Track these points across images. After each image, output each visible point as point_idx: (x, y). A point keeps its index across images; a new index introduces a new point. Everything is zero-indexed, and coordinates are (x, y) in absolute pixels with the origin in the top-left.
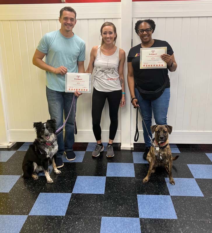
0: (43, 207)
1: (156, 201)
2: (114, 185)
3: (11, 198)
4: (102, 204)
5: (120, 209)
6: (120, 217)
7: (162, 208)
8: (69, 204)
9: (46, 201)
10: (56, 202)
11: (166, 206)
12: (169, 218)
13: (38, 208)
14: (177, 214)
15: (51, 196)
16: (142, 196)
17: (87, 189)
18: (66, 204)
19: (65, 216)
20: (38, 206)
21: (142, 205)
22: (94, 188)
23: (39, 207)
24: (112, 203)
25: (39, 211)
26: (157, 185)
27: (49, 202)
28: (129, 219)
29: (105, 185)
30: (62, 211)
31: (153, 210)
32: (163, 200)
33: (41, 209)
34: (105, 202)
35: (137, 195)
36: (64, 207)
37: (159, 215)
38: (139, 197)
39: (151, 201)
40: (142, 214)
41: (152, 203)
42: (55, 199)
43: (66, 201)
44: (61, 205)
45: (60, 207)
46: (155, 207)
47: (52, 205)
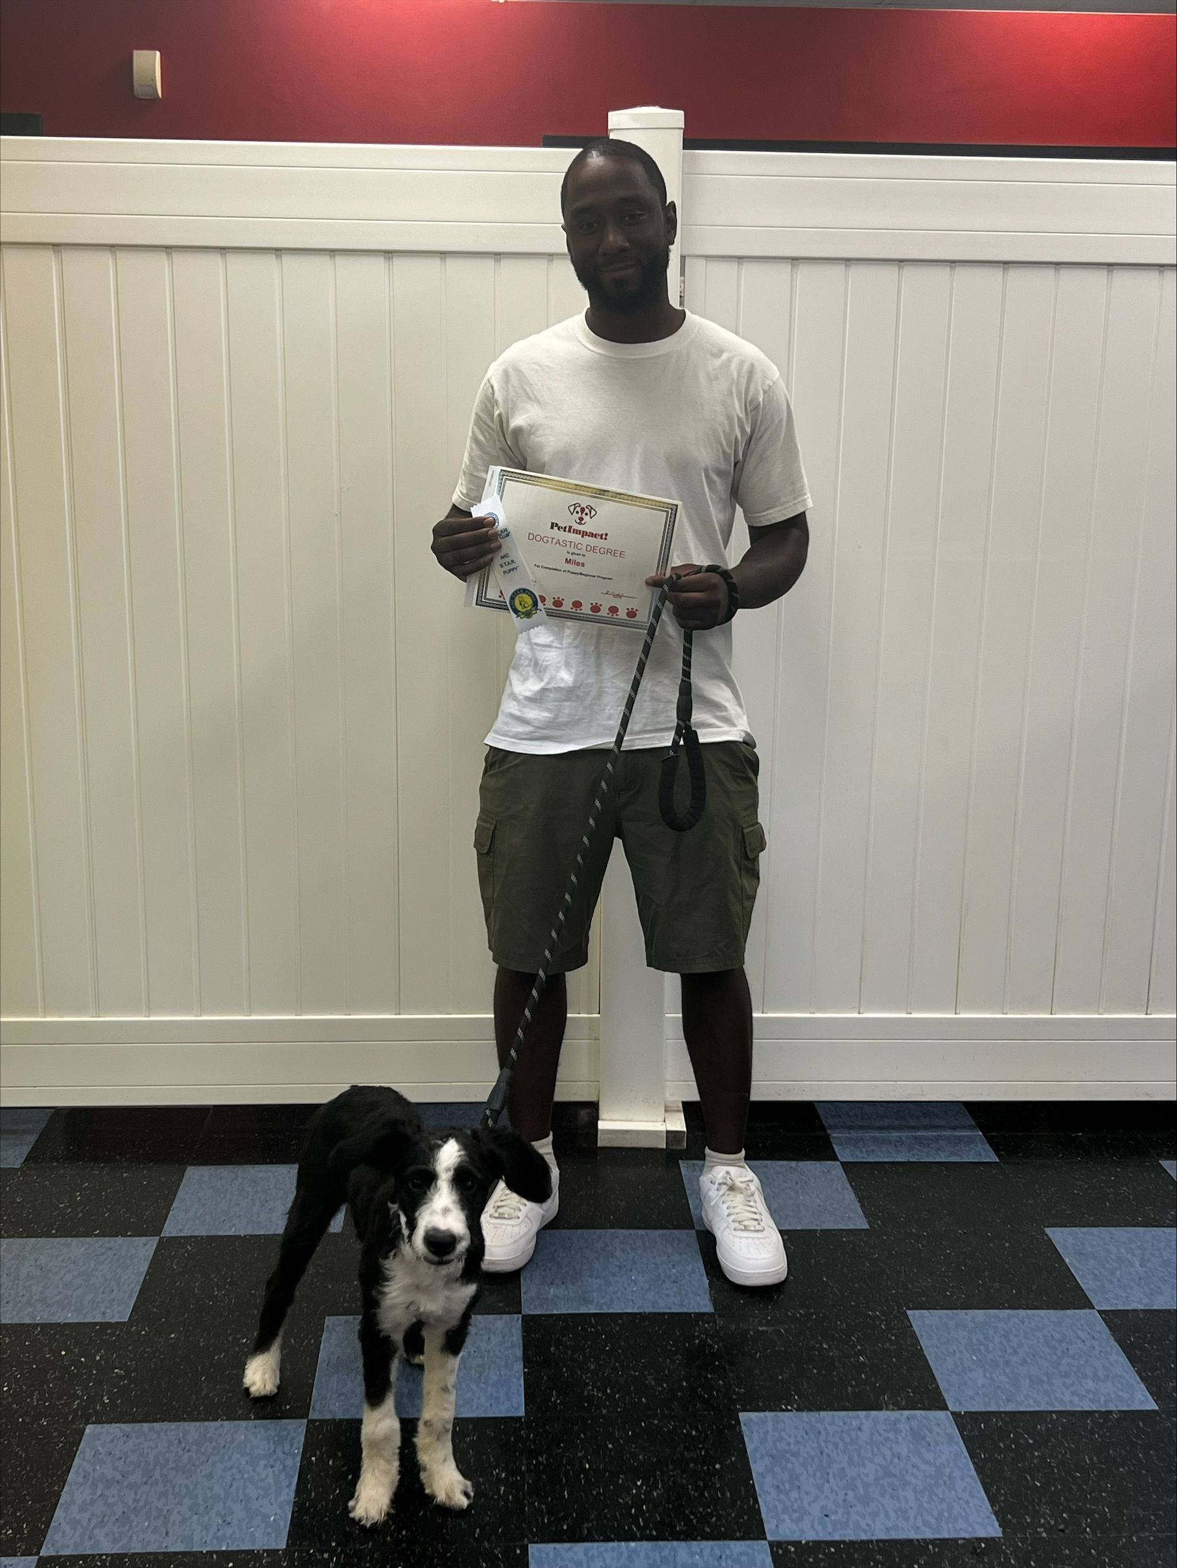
0: (127, 1506)
1: (861, 1442)
2: (585, 1362)
4: (522, 1474)
5: (638, 1495)
6: (645, 1544)
7: (905, 1484)
8: (301, 1482)
9: (139, 1471)
10: (210, 1476)
11: (923, 1467)
12: (952, 1536)
13: (93, 1515)
14: (996, 1513)
15: (170, 1443)
16: (774, 1419)
18: (276, 1480)
19: (288, 1551)
20: (93, 1502)
21: (776, 1469)
23: (99, 1507)
24: (581, 1465)
25: (106, 1530)
26: (861, 1353)
27: (164, 1476)
28: (706, 1553)
29: (519, 1367)
30: (262, 1522)
31: (846, 1494)
32: (904, 1439)
33: (114, 1518)
34: (539, 1462)
35: (741, 1414)
36: (272, 1501)
37: (889, 1520)
38: (752, 1424)
39: (831, 1446)
40: (784, 1521)
41: (838, 1454)
42: (198, 1458)
43: (276, 1469)
44: (246, 1491)
45: (241, 1501)
46: (859, 1476)
47: (183, 1493)
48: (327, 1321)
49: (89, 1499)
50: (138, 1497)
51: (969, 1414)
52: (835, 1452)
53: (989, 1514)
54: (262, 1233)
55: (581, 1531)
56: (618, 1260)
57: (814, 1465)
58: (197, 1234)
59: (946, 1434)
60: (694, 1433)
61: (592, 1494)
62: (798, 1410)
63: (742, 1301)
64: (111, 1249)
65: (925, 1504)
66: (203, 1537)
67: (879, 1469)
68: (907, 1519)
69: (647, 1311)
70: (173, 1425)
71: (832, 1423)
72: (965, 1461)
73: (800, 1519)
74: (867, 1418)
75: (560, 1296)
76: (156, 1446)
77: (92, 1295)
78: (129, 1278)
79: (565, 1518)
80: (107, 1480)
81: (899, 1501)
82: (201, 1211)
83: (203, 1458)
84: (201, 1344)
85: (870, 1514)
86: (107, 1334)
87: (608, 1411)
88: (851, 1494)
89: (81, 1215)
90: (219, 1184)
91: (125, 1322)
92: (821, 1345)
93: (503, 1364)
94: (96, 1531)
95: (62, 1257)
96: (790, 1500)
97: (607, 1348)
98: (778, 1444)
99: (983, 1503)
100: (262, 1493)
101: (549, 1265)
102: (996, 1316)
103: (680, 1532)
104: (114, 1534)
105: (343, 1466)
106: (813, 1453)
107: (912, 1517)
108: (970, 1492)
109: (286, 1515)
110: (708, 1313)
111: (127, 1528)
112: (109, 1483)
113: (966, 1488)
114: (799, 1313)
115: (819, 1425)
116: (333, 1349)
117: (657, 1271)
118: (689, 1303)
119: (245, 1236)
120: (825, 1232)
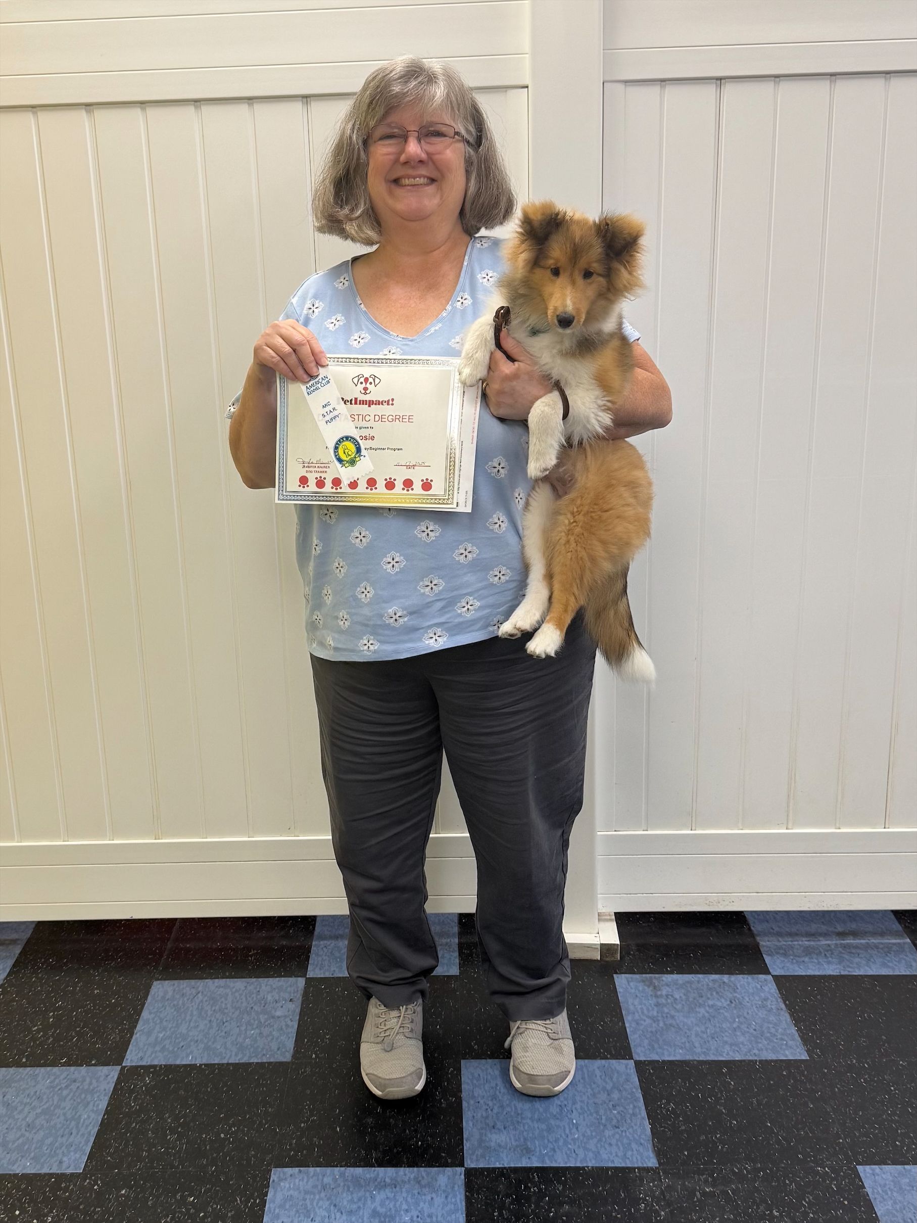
48: (276, 1174)
54: (216, 1062)
58: (156, 1063)
63: (686, 1153)
64: (75, 1081)
69: (590, 1165)
75: (503, 1144)
77: (50, 1140)
78: (89, 1117)
82: (161, 1035)
86: (60, 1189)
89: (51, 1039)
90: (181, 1002)
91: (80, 1174)
95: (27, 1092)
97: (551, 1214)
101: (491, 1104)
110: (652, 1168)
114: (747, 1169)
116: (277, 1211)
117: (597, 1112)
118: (632, 1155)
119: (201, 1065)
120: (765, 1063)
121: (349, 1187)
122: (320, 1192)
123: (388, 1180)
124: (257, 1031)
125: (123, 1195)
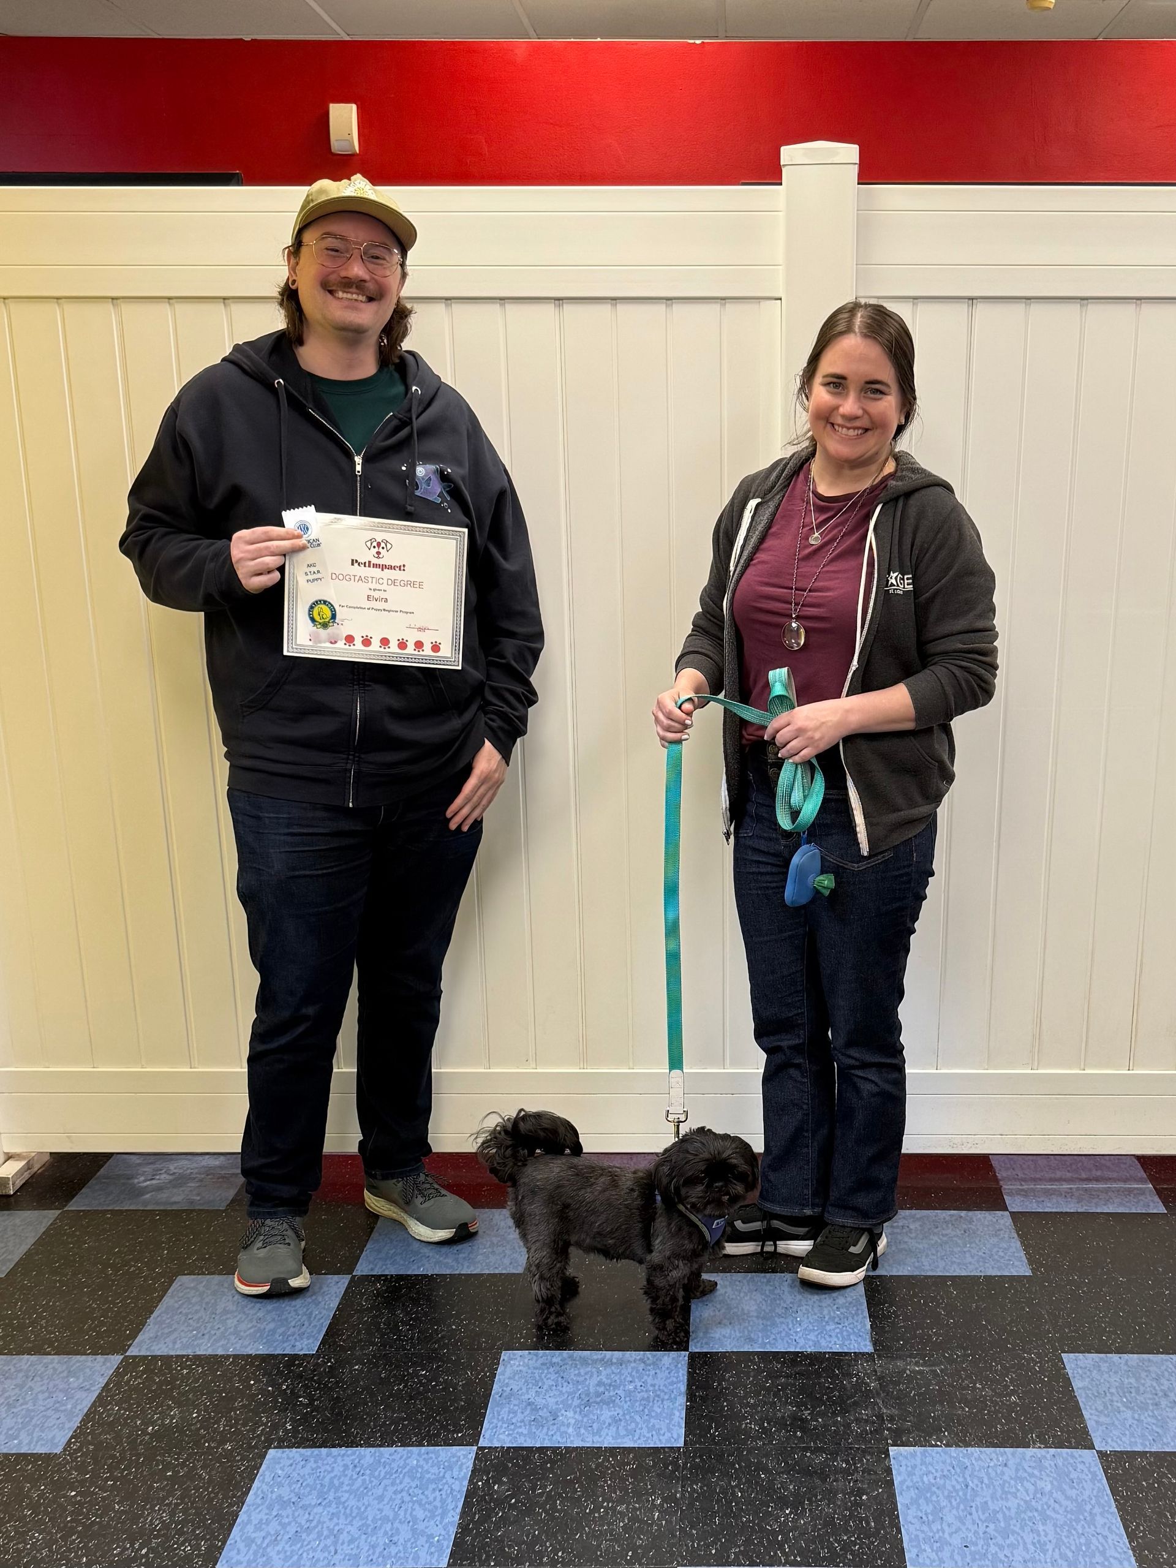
0: (300, 1526)
1: (1006, 1477)
2: (745, 1397)
3: (82, 1483)
4: (676, 1501)
5: (785, 1523)
7: (1045, 1519)
8: (467, 1504)
9: (315, 1493)
10: (381, 1499)
11: (1065, 1503)
13: (268, 1533)
14: (1133, 1549)
15: (346, 1467)
16: (923, 1454)
17: (572, 1421)
18: (443, 1501)
20: (268, 1523)
21: (922, 1501)
22: (613, 1418)
23: (274, 1526)
24: (734, 1494)
25: (279, 1548)
26: (1013, 1392)
27: (337, 1498)
29: (682, 1401)
30: (427, 1542)
31: (987, 1526)
32: (1048, 1475)
33: (286, 1537)
34: (694, 1490)
35: (890, 1448)
36: (438, 1523)
37: (1028, 1553)
38: (901, 1458)
39: (976, 1481)
40: (925, 1551)
41: (982, 1488)
42: (371, 1482)
43: (443, 1492)
44: (414, 1513)
45: (409, 1522)
46: (1001, 1509)
47: (354, 1515)
48: (505, 1355)
49: (265, 1518)
50: (311, 1518)
51: (1115, 1453)
52: (980, 1486)
53: (1125, 1550)
54: (448, 1272)
55: (728, 1557)
56: (785, 1302)
57: (958, 1500)
58: (386, 1273)
59: (1089, 1471)
60: (844, 1465)
61: (742, 1522)
62: (947, 1445)
63: (901, 1343)
65: (1063, 1538)
66: (367, 1557)
67: (1022, 1503)
68: (1045, 1552)
69: (809, 1350)
70: (350, 1450)
71: (979, 1459)
72: (1106, 1498)
73: (941, 1549)
74: (1013, 1454)
75: (727, 1335)
76: (332, 1471)
77: (283, 1329)
78: (320, 1313)
79: (714, 1543)
80: (284, 1502)
81: (1039, 1535)
82: (392, 1252)
83: (375, 1482)
84: (383, 1376)
85: (1008, 1546)
86: (294, 1365)
87: (764, 1444)
88: (992, 1526)
91: (313, 1354)
92: (975, 1384)
93: (666, 1397)
94: (269, 1550)
96: (931, 1530)
97: (768, 1384)
98: (925, 1479)
99: (1121, 1539)
100: (429, 1515)
101: (719, 1305)
102: (1149, 1360)
103: (824, 1559)
104: (286, 1552)
105: (508, 1491)
106: (958, 1487)
107: (1050, 1552)
108: (1109, 1528)
109: (449, 1536)
110: (867, 1353)
111: (299, 1546)
112: (284, 1504)
113: (1105, 1524)
114: (957, 1355)
115: (966, 1461)
116: (507, 1381)
117: (821, 1313)
118: (850, 1344)
119: (432, 1275)
120: (988, 1278)
121: (576, 1364)
122: (548, 1368)
123: (614, 1360)
124: (490, 1250)
125: (356, 1370)
